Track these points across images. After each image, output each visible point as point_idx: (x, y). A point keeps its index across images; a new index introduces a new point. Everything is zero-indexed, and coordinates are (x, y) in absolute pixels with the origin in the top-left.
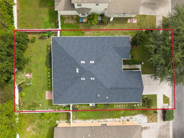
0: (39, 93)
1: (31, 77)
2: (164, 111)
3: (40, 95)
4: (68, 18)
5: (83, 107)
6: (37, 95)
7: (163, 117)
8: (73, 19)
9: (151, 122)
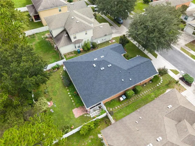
0: (66, 115)
1: (53, 104)
2: (182, 79)
3: (67, 116)
4: (69, 54)
5: (116, 108)
6: (65, 118)
7: (186, 84)
8: (72, 54)
9: (182, 91)
